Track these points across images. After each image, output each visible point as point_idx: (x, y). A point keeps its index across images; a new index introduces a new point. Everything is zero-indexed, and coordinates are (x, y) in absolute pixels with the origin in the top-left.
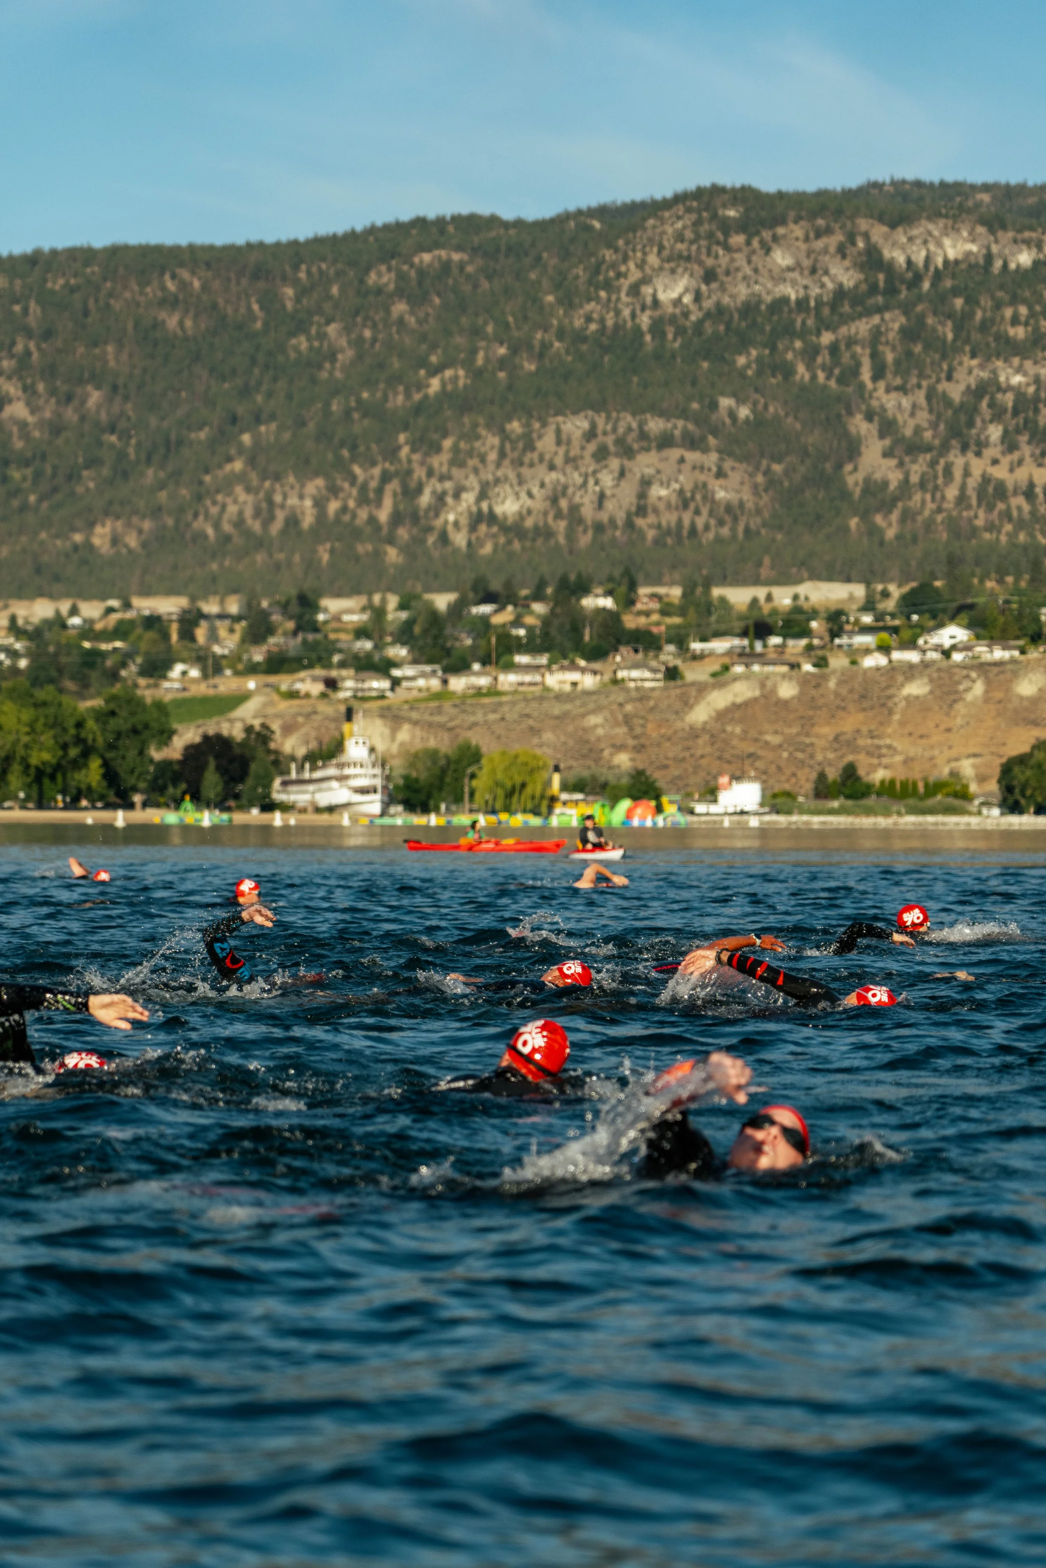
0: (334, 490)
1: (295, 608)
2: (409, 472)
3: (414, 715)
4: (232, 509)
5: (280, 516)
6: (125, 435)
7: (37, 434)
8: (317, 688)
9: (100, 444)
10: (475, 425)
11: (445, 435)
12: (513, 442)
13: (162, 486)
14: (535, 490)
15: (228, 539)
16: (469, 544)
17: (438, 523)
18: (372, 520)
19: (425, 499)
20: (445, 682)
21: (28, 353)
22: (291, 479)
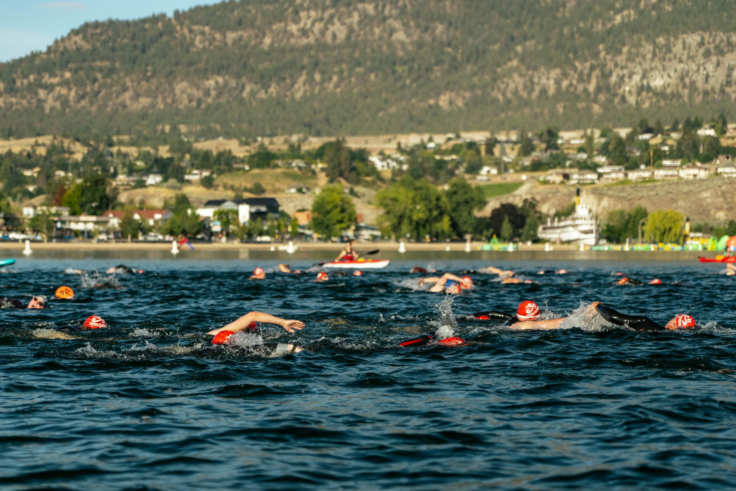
0: (565, 75)
1: (546, 137)
2: (605, 65)
3: (610, 193)
4: (512, 86)
5: (537, 89)
6: (456, 48)
7: (410, 48)
8: (559, 179)
9: (442, 52)
10: (640, 40)
11: (624, 45)
12: (660, 49)
13: (475, 74)
14: (672, 74)
15: (509, 101)
16: (637, 102)
17: (620, 91)
18: (585, 90)
19: (614, 79)
20: (626, 175)
21: (405, 6)
22: (543, 69)
